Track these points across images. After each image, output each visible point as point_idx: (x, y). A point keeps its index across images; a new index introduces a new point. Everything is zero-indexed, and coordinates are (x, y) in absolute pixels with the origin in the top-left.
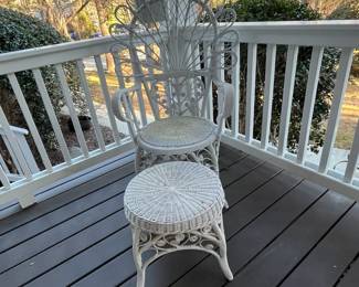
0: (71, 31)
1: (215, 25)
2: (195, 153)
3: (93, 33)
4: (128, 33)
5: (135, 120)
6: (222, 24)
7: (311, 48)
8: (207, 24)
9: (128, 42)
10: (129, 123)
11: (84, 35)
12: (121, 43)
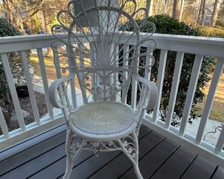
0: (25, 28)
1: (138, 34)
2: (121, 140)
3: (40, 31)
4: (67, 33)
5: (68, 105)
6: (143, 34)
7: (194, 55)
8: (131, 33)
9: (66, 40)
10: (63, 109)
11: (34, 31)
12: (61, 41)
